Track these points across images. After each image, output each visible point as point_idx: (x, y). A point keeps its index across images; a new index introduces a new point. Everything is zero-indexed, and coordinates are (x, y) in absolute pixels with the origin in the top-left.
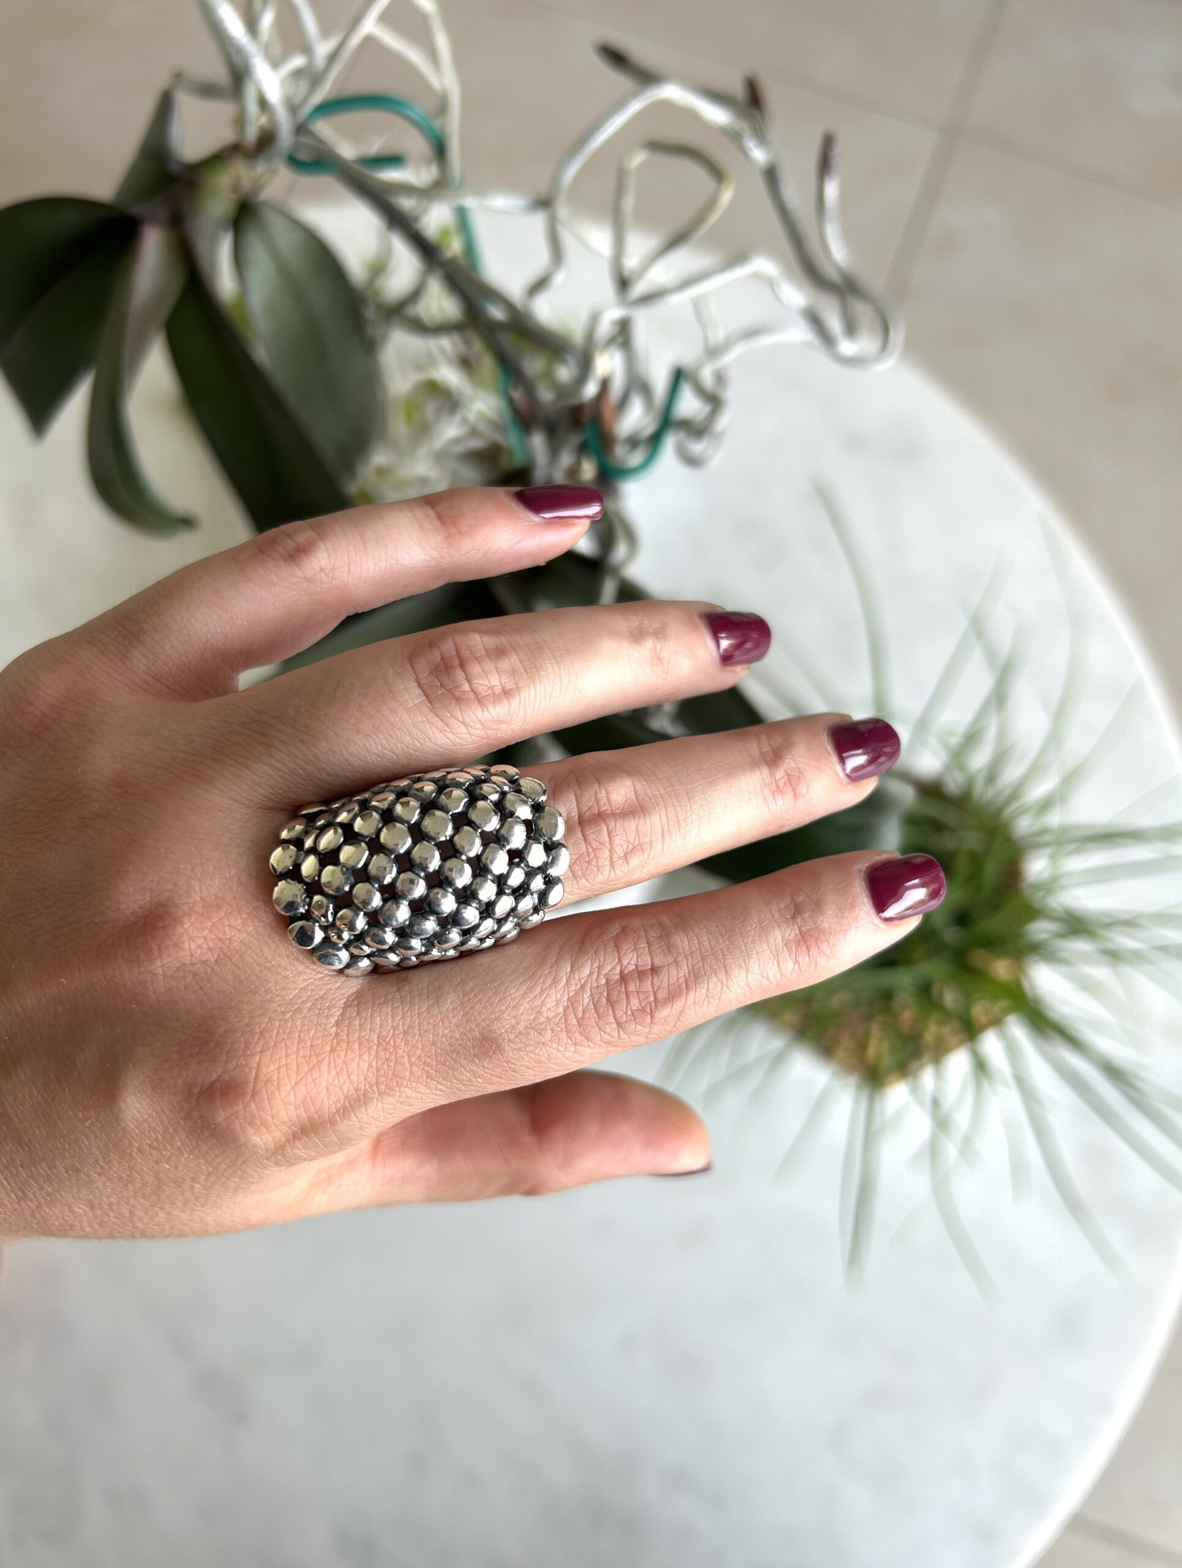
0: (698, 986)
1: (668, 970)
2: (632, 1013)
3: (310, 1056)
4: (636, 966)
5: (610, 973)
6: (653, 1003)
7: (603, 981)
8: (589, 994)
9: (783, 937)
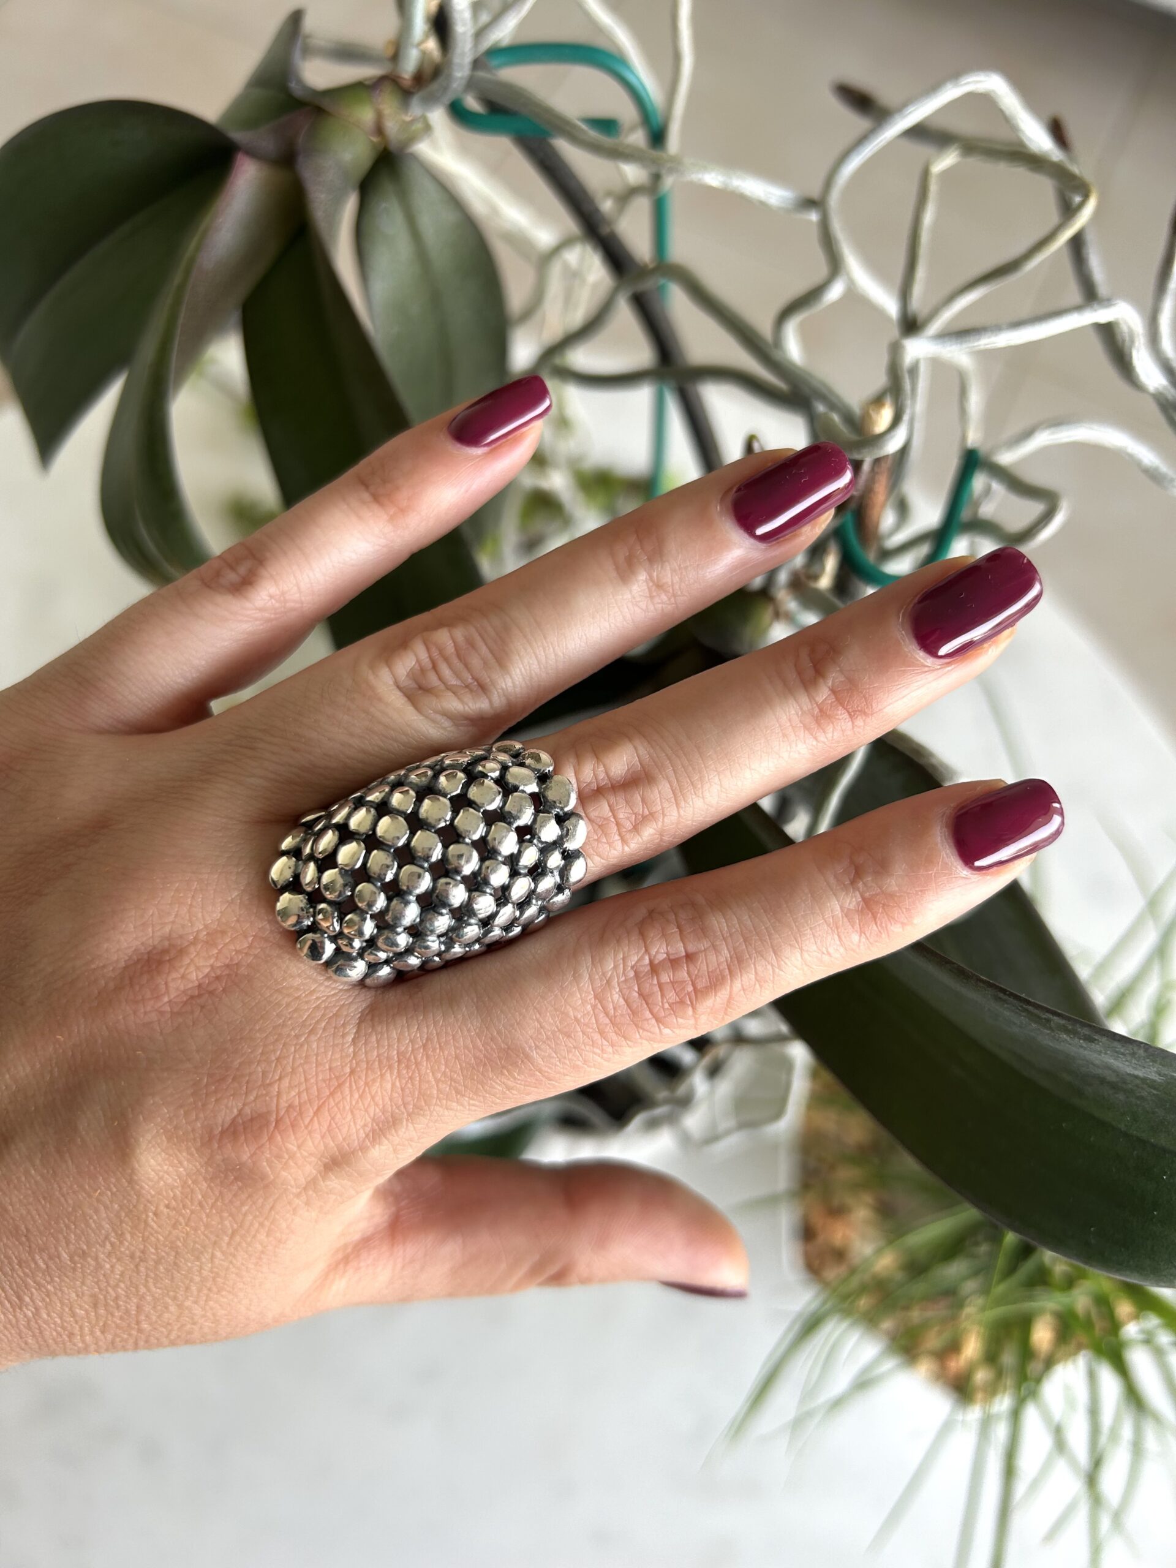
0: (743, 971)
1: (705, 955)
2: (670, 1006)
3: (330, 1079)
4: (667, 954)
5: (638, 965)
6: (693, 993)
7: (632, 974)
8: (617, 990)
9: (841, 907)
